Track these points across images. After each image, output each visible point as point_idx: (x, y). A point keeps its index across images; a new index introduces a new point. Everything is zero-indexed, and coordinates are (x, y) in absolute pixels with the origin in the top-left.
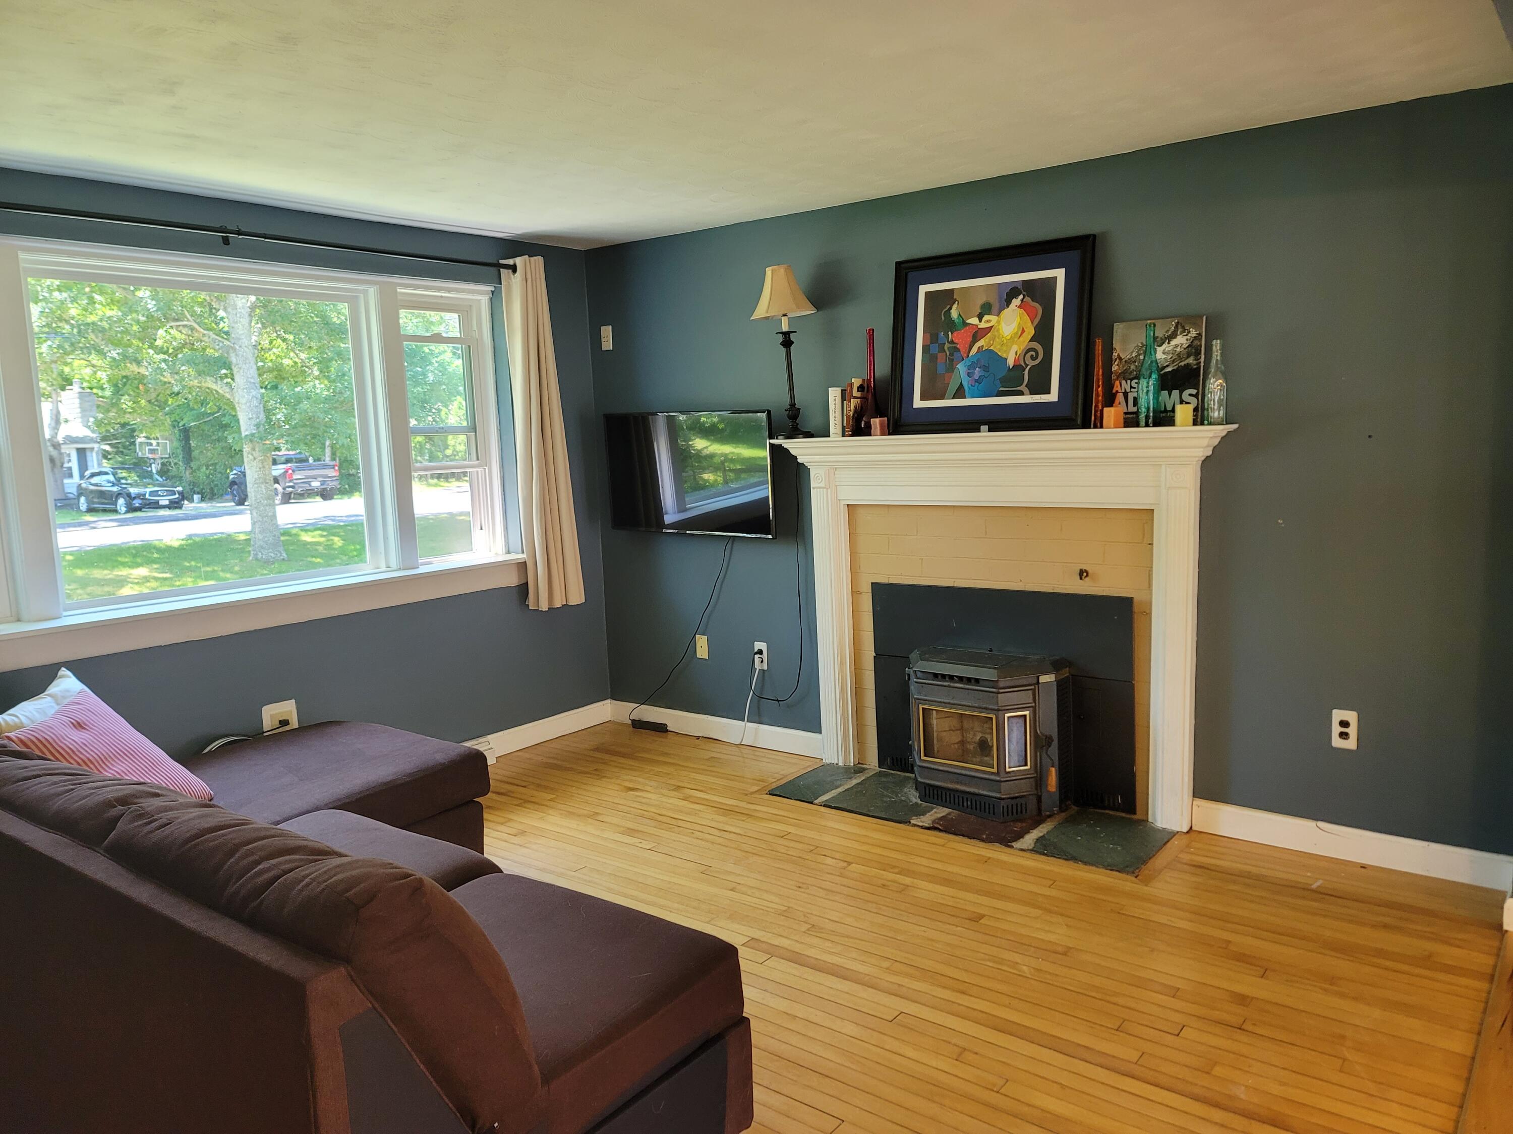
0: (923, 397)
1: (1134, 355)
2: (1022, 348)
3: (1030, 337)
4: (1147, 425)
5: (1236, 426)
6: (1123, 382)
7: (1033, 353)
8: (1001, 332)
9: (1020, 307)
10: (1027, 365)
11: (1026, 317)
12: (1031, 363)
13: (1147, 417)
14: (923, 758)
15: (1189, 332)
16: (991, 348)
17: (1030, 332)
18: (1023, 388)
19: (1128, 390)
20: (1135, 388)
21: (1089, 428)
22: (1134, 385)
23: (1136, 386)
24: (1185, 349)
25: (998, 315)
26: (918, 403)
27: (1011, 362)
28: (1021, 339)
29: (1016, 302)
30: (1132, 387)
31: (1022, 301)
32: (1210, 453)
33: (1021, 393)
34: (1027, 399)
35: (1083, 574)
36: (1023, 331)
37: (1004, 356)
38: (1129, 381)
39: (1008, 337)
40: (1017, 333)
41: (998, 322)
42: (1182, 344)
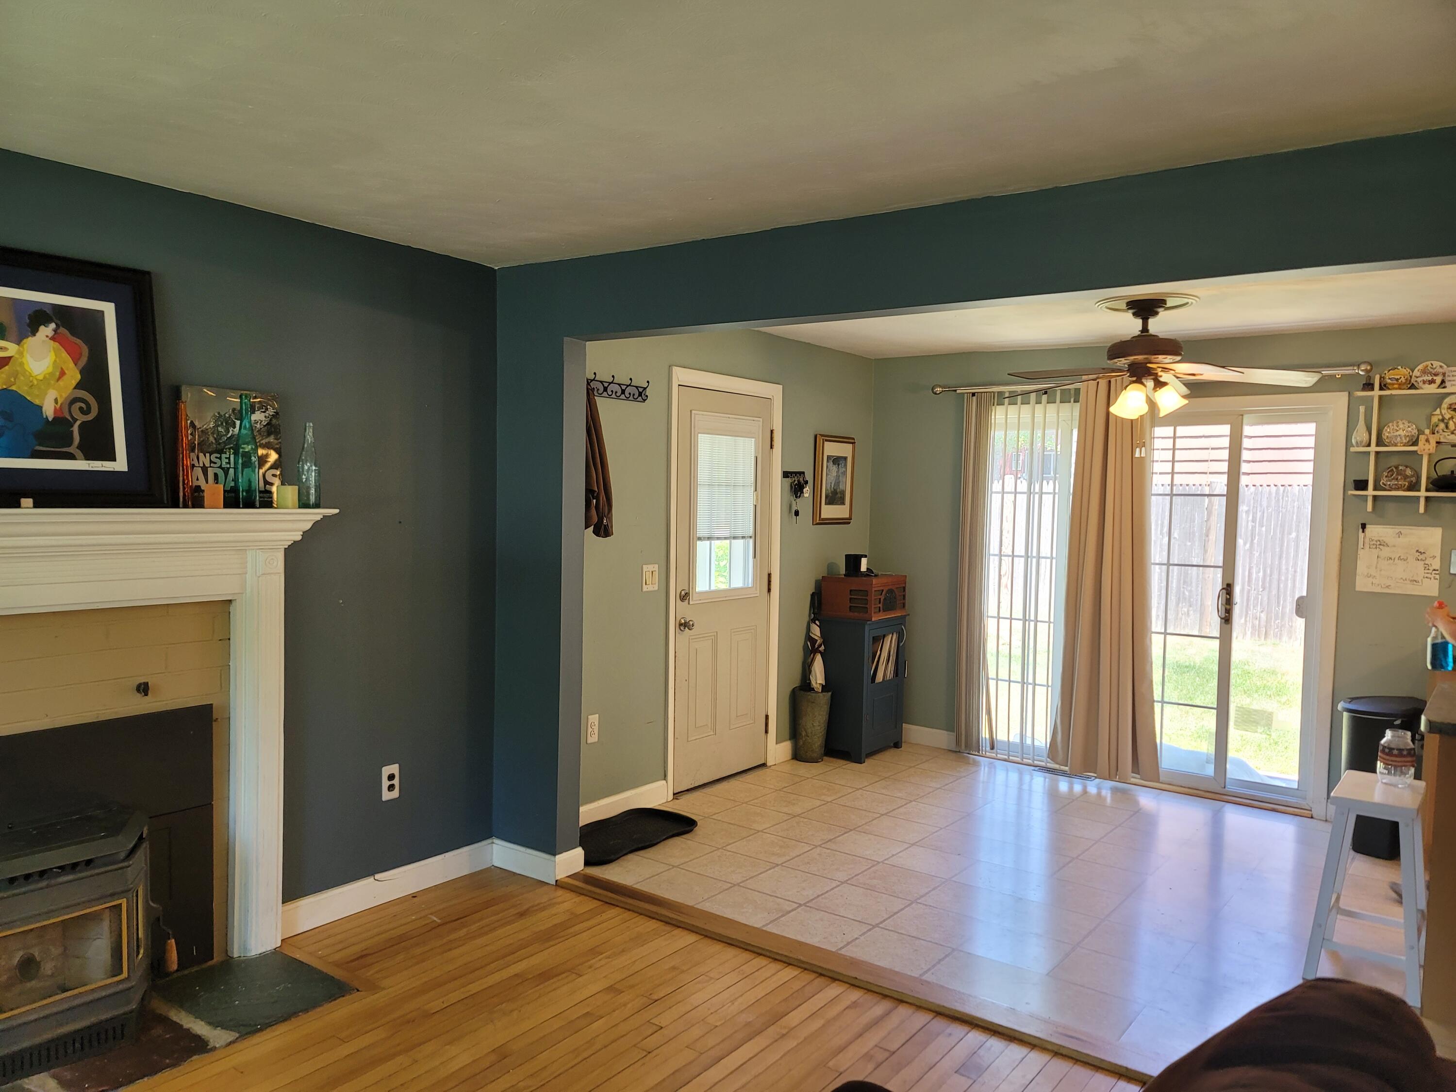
1: (211, 426)
2: (64, 395)
3: (74, 383)
5: (337, 511)
6: (201, 455)
7: (83, 405)
8: (26, 367)
9: (53, 339)
10: (75, 420)
11: (64, 354)
12: (81, 418)
15: (267, 409)
16: (14, 388)
17: (74, 376)
18: (72, 449)
19: (207, 465)
20: (215, 463)
22: (213, 459)
23: (218, 461)
24: (265, 426)
25: (19, 342)
27: (49, 411)
28: (61, 383)
29: (46, 331)
30: (211, 462)
31: (55, 331)
32: (299, 538)
33: (71, 457)
34: (81, 465)
36: (63, 373)
37: (37, 402)
38: (208, 455)
39: (41, 377)
40: (51, 374)
41: (21, 354)
42: (261, 421)
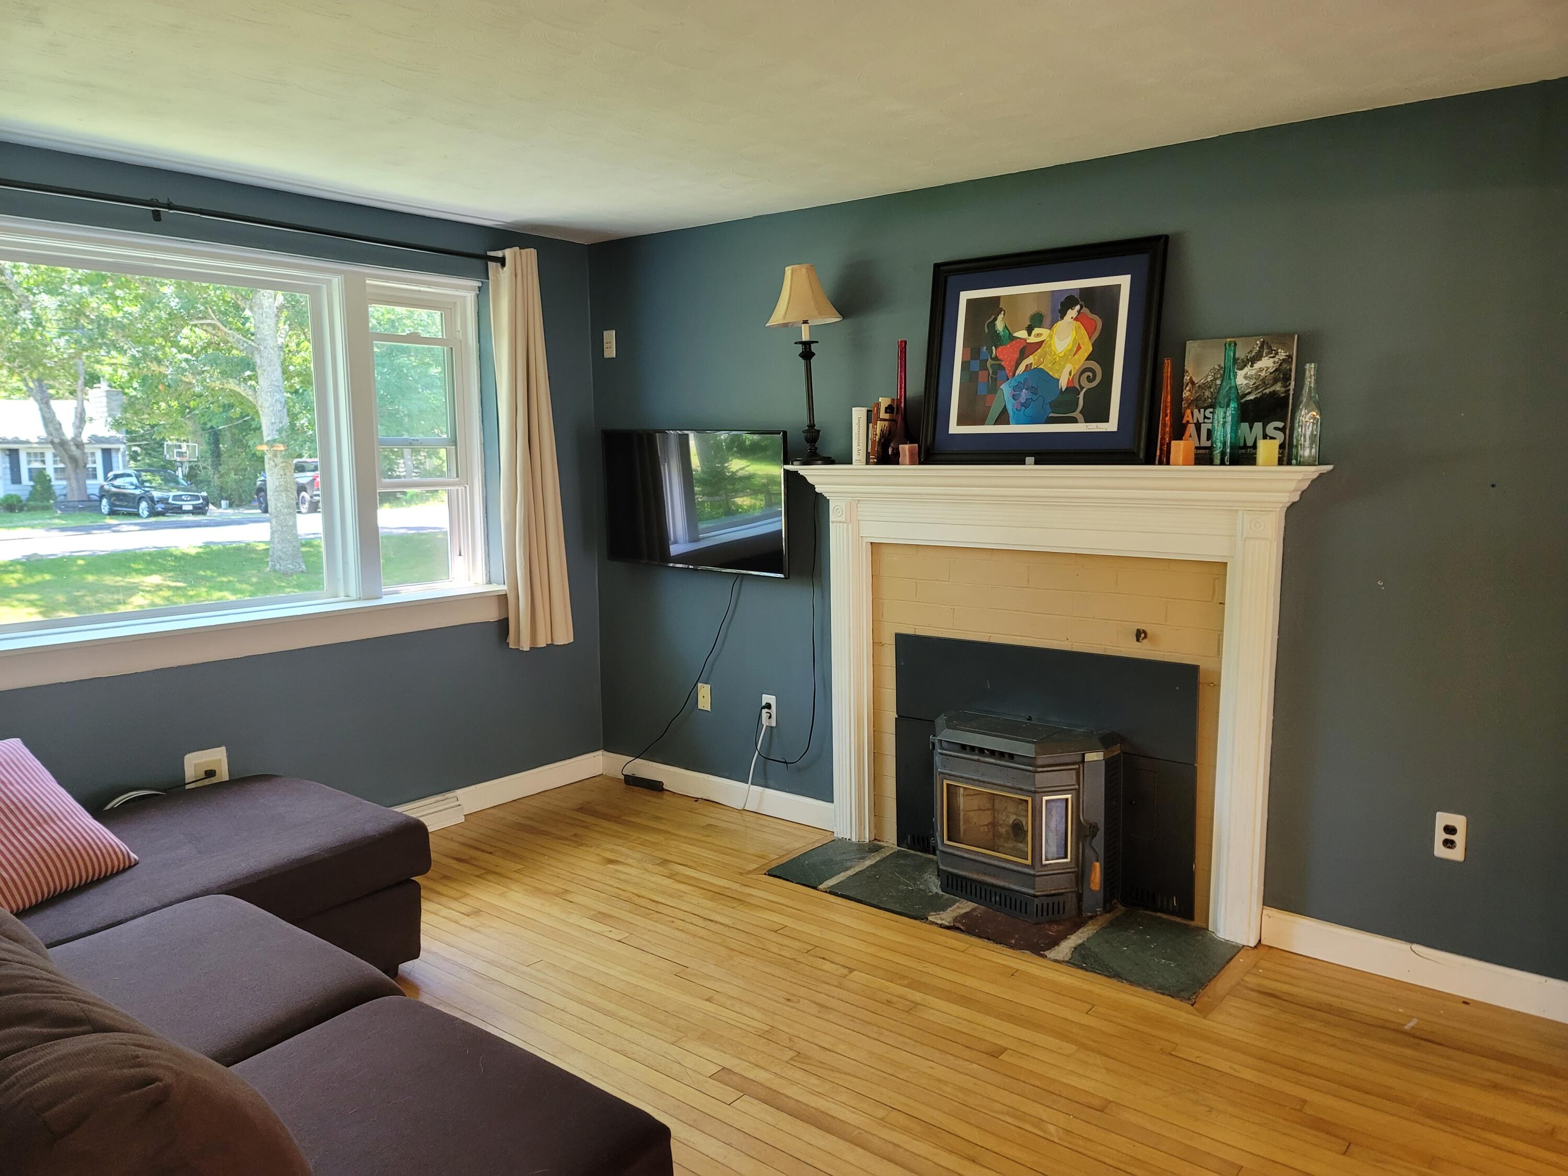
0: (960, 422)
1: (1209, 380)
2: (1077, 367)
3: (1086, 355)
4: (1222, 463)
5: (1330, 467)
6: (1196, 411)
7: (1090, 374)
8: (1053, 348)
9: (1076, 319)
10: (1082, 388)
11: (1083, 331)
12: (1087, 386)
13: (1223, 454)
14: (946, 842)
15: (1277, 354)
16: (1041, 366)
17: (1087, 348)
18: (1077, 414)
19: (1201, 420)
20: (1209, 418)
21: (1154, 464)
22: (1208, 414)
23: (1210, 416)
24: (1271, 373)
25: (1051, 328)
26: (954, 428)
27: (1063, 384)
28: (1076, 357)
29: (1072, 313)
30: (1205, 417)
31: (1079, 312)
32: (1297, 498)
33: (1074, 420)
34: (1081, 427)
35: (1140, 635)
36: (1079, 348)
37: (1056, 376)
38: (1202, 410)
39: (1061, 355)
40: (1070, 350)
41: (1051, 337)
42: (1268, 368)
